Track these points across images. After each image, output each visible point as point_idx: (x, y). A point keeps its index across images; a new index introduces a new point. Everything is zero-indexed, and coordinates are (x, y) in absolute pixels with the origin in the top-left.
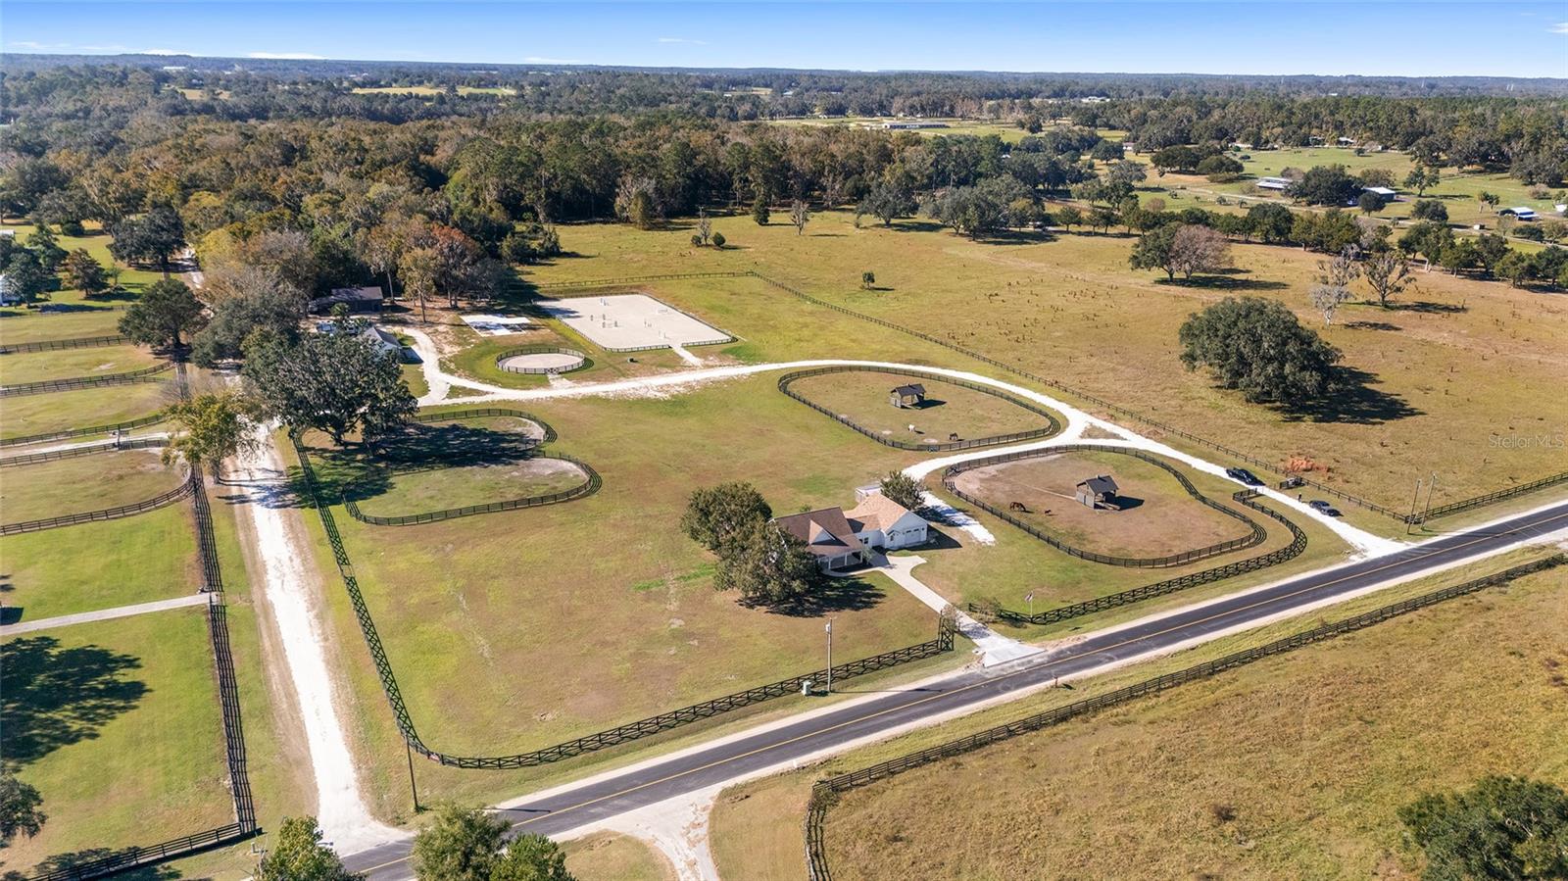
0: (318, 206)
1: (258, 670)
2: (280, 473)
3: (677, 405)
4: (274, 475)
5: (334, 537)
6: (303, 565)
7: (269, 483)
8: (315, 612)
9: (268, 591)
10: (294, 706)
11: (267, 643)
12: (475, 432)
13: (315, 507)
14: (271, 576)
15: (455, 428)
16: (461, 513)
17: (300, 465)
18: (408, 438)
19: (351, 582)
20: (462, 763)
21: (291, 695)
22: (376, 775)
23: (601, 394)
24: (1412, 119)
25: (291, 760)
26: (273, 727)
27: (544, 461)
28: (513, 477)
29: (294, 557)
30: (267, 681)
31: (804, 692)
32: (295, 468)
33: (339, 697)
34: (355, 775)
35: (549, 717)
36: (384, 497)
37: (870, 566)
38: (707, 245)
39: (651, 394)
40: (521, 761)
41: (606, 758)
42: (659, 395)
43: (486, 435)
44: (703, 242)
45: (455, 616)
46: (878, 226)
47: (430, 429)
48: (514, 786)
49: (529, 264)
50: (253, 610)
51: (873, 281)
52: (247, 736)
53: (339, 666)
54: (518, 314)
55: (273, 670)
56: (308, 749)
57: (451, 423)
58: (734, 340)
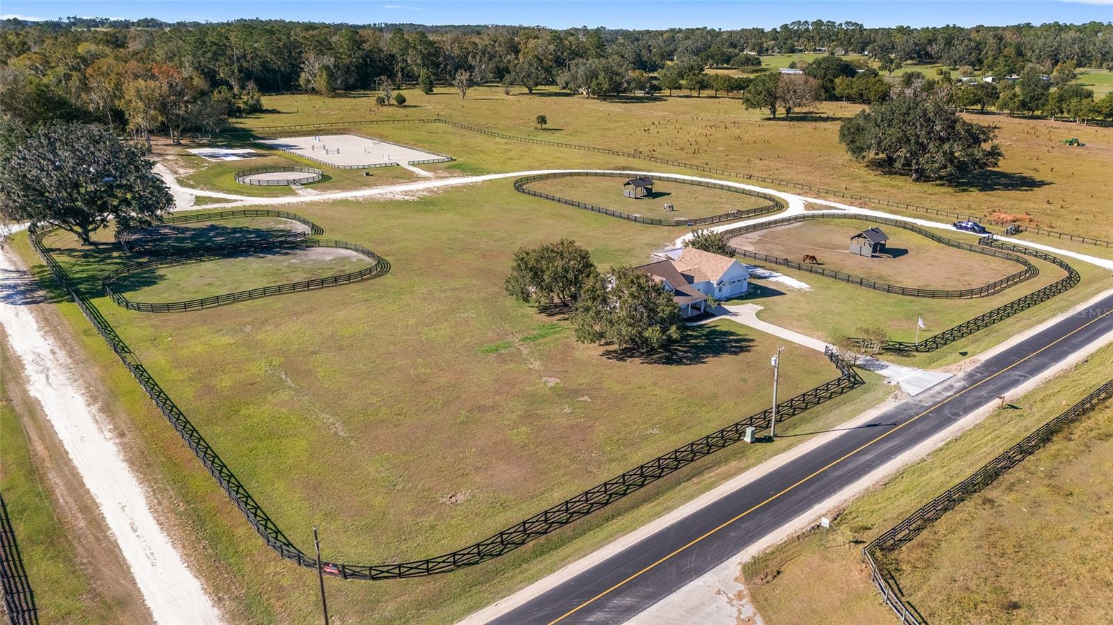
1: (33, 480)
2: (25, 273)
3: (427, 204)
4: (15, 275)
5: (104, 327)
6: (71, 357)
7: (11, 282)
8: (98, 406)
9: (29, 387)
10: (97, 523)
11: (39, 447)
12: (235, 230)
13: (73, 300)
14: (30, 370)
15: (213, 228)
16: (250, 295)
17: (45, 263)
18: (165, 238)
19: (139, 370)
20: (374, 574)
21: (88, 507)
22: (249, 606)
23: (350, 199)
25: (108, 600)
26: (70, 555)
27: (319, 250)
28: (292, 263)
29: (56, 349)
30: (49, 494)
31: (748, 439)
32: (42, 266)
33: (159, 503)
34: (216, 612)
35: (460, 498)
36: (154, 287)
37: (713, 316)
38: (390, 105)
39: (398, 197)
40: (456, 561)
41: (563, 542)
42: (407, 198)
43: (250, 232)
44: (387, 103)
45: (284, 396)
46: (524, 94)
47: (187, 229)
48: (457, 597)
49: (237, 117)
50: (13, 410)
51: (545, 123)
52: (32, 572)
53: (149, 465)
54: (242, 147)
55: (54, 478)
56: (133, 581)
57: (209, 223)
58: (452, 160)
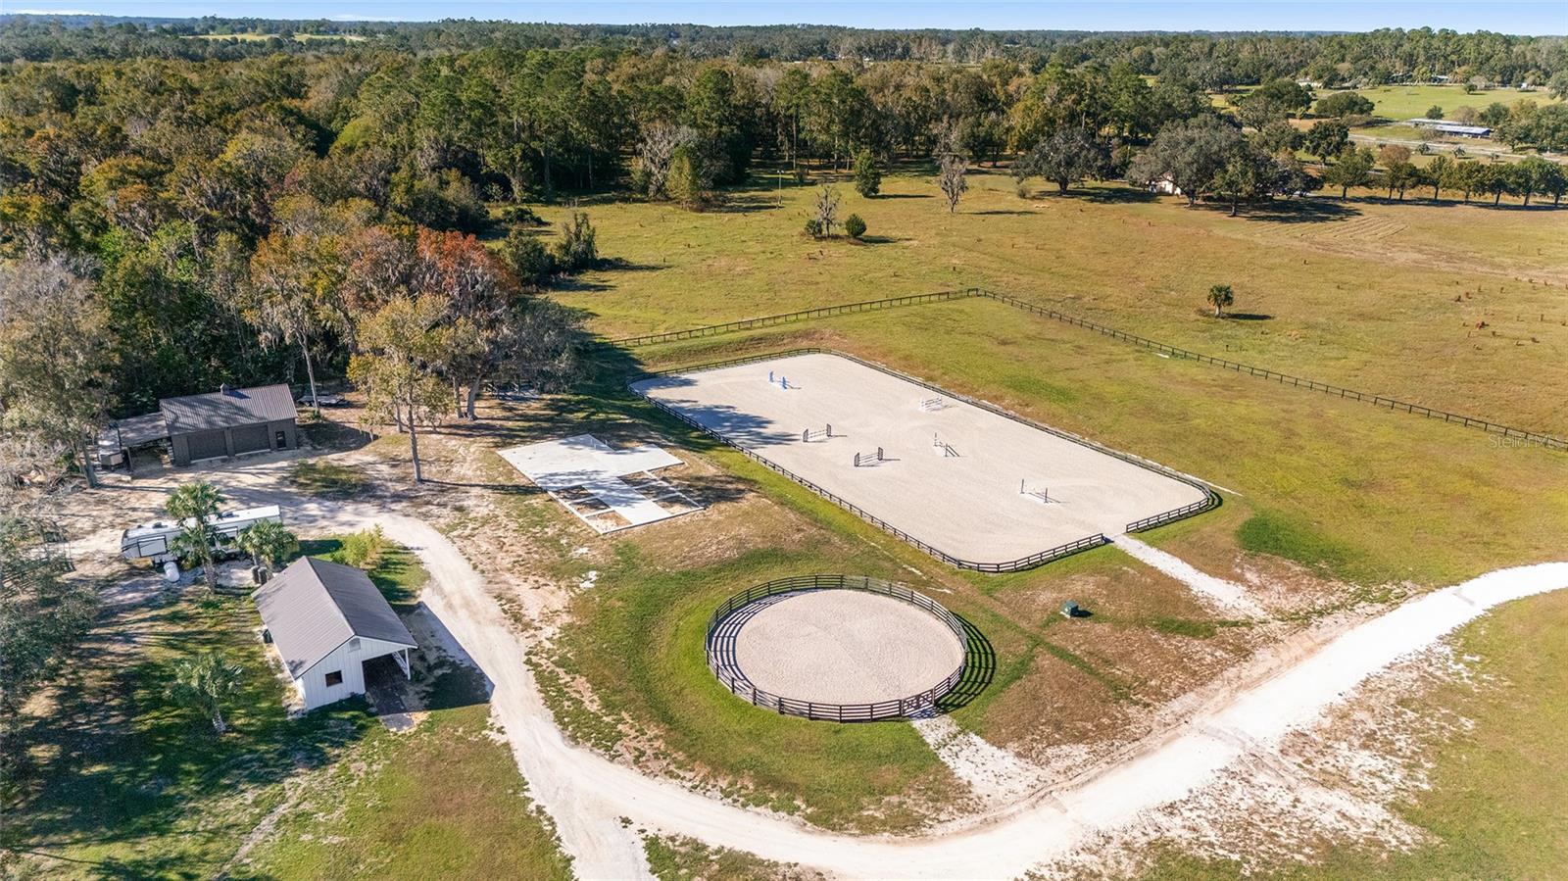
0: (113, 185)
24: (1508, 51)
38: (836, 237)
46: (1050, 194)
51: (1230, 303)
